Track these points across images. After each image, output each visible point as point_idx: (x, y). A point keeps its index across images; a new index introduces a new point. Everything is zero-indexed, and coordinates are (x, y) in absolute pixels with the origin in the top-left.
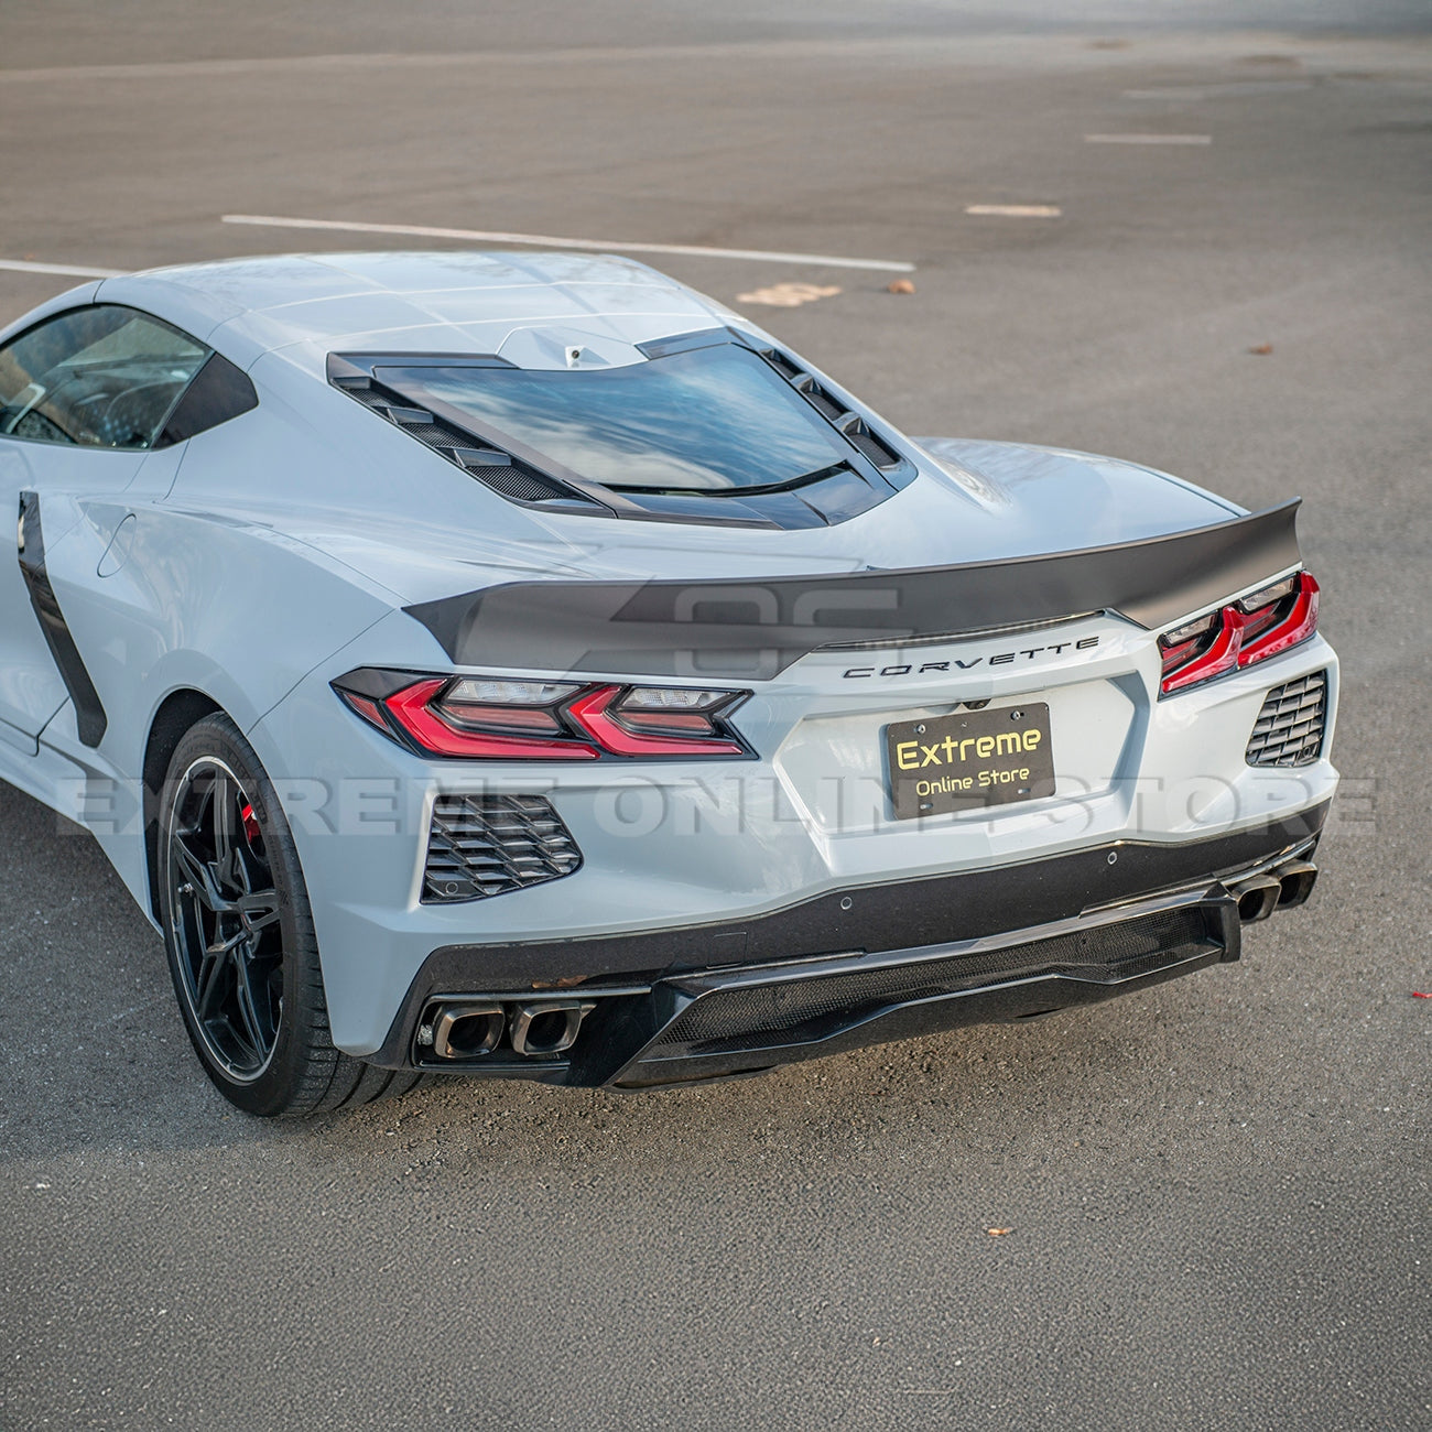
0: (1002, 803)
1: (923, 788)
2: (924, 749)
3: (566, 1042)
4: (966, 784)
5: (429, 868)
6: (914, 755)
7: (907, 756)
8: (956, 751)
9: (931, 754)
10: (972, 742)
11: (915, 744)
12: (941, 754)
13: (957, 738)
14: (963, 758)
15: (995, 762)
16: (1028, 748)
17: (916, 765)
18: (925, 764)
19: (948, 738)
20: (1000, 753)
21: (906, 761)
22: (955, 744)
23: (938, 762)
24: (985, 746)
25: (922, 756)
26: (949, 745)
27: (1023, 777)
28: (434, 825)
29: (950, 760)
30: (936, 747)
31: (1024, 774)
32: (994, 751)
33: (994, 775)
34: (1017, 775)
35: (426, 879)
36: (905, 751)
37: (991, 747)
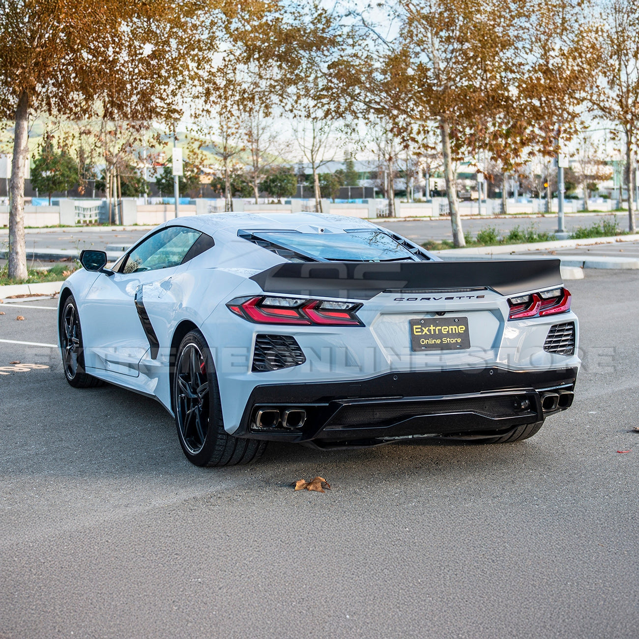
0: (451, 349)
1: (423, 342)
2: (423, 328)
3: (301, 424)
4: (438, 341)
5: (254, 360)
6: (420, 330)
7: (417, 330)
8: (434, 330)
9: (426, 330)
10: (440, 328)
11: (420, 326)
12: (429, 331)
13: (435, 326)
14: (437, 333)
15: (448, 335)
16: (460, 332)
17: (420, 334)
18: (423, 333)
19: (432, 326)
20: (450, 332)
21: (416, 332)
22: (434, 328)
23: (428, 333)
24: (445, 330)
25: (422, 331)
26: (432, 328)
27: (459, 341)
28: (256, 344)
29: (432, 333)
30: (427, 328)
31: (459, 340)
32: (448, 331)
33: (448, 339)
34: (456, 341)
35: (253, 363)
36: (416, 328)
37: (447, 330)
